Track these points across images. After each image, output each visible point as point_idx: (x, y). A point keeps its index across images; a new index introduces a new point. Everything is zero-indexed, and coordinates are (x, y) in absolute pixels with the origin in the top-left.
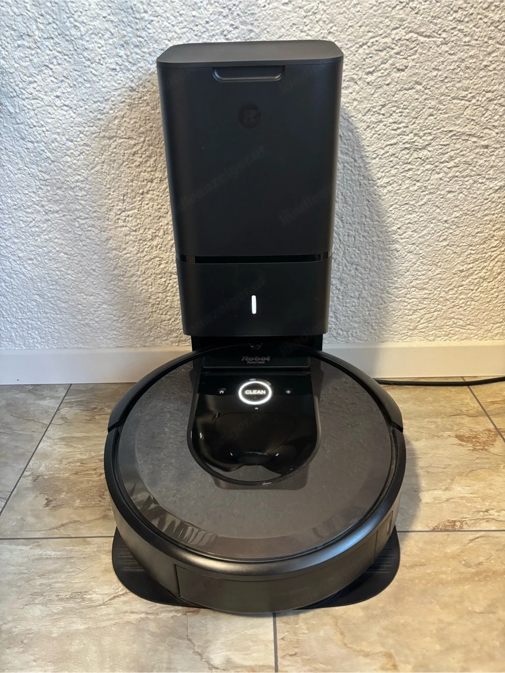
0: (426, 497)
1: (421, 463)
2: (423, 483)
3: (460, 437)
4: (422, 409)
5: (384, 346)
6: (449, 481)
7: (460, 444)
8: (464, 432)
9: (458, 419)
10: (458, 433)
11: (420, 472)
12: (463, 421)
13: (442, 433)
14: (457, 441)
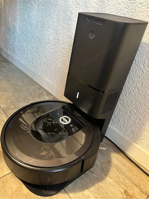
0: (86, 192)
1: (101, 184)
2: (92, 189)
3: (125, 192)
4: (127, 173)
5: (135, 144)
6: (100, 196)
7: (122, 193)
8: (130, 192)
9: (134, 187)
10: (127, 190)
11: (96, 185)
12: (135, 189)
13: (122, 184)
14: (123, 191)
